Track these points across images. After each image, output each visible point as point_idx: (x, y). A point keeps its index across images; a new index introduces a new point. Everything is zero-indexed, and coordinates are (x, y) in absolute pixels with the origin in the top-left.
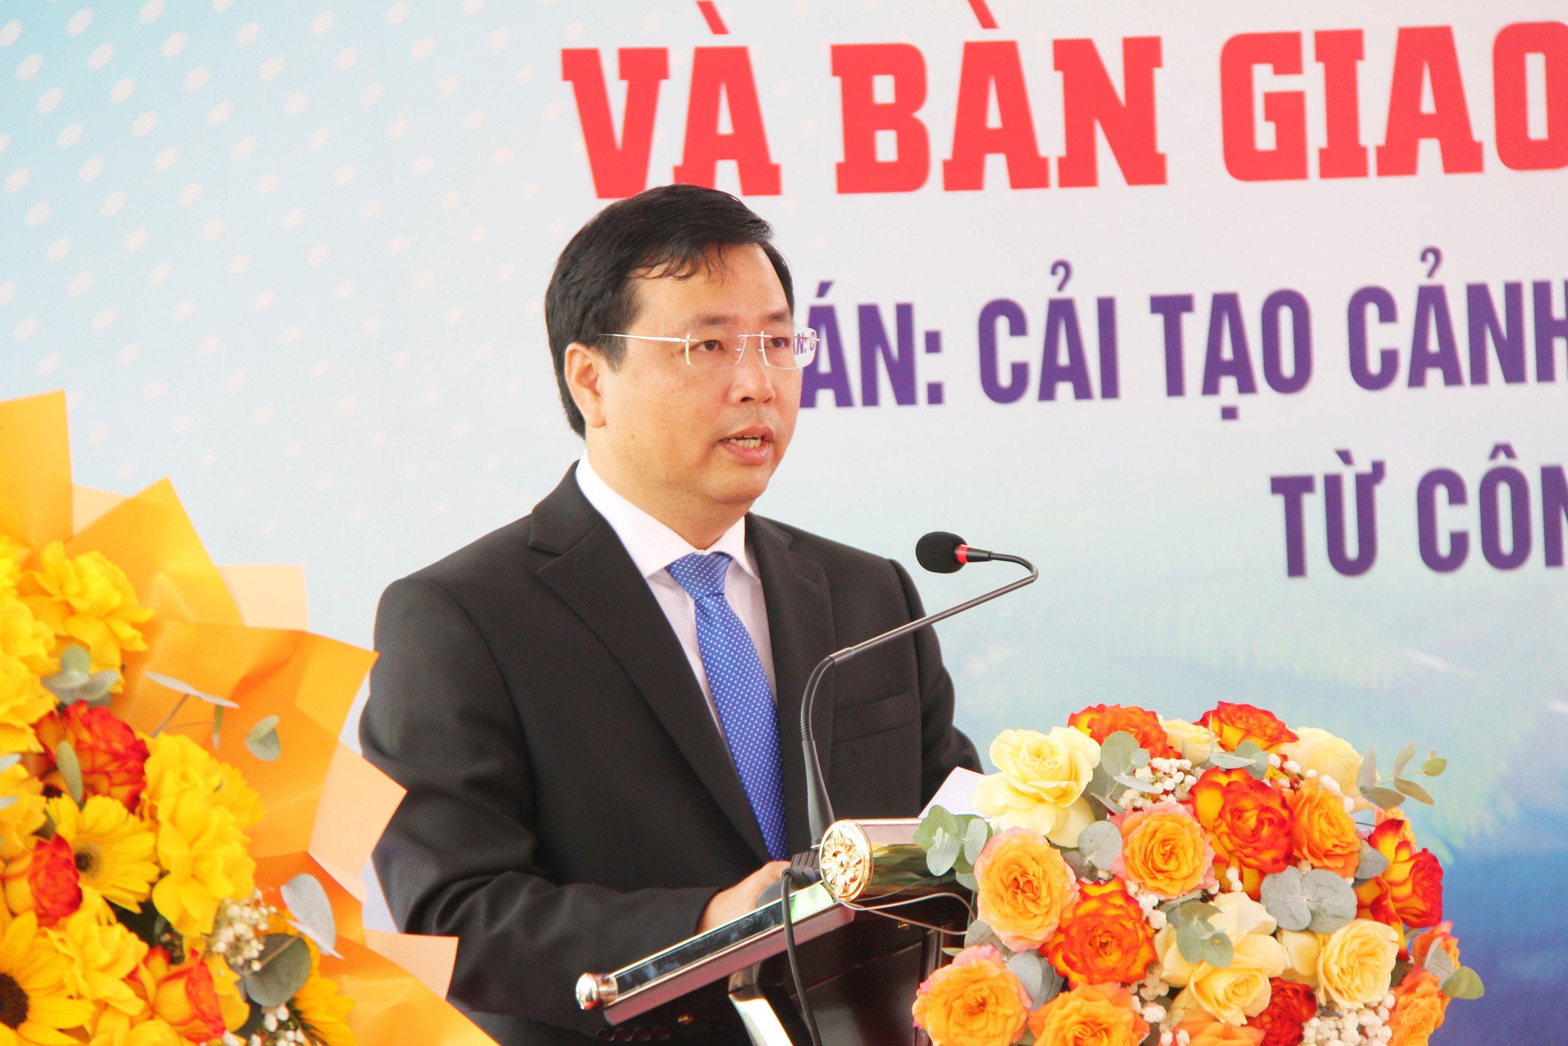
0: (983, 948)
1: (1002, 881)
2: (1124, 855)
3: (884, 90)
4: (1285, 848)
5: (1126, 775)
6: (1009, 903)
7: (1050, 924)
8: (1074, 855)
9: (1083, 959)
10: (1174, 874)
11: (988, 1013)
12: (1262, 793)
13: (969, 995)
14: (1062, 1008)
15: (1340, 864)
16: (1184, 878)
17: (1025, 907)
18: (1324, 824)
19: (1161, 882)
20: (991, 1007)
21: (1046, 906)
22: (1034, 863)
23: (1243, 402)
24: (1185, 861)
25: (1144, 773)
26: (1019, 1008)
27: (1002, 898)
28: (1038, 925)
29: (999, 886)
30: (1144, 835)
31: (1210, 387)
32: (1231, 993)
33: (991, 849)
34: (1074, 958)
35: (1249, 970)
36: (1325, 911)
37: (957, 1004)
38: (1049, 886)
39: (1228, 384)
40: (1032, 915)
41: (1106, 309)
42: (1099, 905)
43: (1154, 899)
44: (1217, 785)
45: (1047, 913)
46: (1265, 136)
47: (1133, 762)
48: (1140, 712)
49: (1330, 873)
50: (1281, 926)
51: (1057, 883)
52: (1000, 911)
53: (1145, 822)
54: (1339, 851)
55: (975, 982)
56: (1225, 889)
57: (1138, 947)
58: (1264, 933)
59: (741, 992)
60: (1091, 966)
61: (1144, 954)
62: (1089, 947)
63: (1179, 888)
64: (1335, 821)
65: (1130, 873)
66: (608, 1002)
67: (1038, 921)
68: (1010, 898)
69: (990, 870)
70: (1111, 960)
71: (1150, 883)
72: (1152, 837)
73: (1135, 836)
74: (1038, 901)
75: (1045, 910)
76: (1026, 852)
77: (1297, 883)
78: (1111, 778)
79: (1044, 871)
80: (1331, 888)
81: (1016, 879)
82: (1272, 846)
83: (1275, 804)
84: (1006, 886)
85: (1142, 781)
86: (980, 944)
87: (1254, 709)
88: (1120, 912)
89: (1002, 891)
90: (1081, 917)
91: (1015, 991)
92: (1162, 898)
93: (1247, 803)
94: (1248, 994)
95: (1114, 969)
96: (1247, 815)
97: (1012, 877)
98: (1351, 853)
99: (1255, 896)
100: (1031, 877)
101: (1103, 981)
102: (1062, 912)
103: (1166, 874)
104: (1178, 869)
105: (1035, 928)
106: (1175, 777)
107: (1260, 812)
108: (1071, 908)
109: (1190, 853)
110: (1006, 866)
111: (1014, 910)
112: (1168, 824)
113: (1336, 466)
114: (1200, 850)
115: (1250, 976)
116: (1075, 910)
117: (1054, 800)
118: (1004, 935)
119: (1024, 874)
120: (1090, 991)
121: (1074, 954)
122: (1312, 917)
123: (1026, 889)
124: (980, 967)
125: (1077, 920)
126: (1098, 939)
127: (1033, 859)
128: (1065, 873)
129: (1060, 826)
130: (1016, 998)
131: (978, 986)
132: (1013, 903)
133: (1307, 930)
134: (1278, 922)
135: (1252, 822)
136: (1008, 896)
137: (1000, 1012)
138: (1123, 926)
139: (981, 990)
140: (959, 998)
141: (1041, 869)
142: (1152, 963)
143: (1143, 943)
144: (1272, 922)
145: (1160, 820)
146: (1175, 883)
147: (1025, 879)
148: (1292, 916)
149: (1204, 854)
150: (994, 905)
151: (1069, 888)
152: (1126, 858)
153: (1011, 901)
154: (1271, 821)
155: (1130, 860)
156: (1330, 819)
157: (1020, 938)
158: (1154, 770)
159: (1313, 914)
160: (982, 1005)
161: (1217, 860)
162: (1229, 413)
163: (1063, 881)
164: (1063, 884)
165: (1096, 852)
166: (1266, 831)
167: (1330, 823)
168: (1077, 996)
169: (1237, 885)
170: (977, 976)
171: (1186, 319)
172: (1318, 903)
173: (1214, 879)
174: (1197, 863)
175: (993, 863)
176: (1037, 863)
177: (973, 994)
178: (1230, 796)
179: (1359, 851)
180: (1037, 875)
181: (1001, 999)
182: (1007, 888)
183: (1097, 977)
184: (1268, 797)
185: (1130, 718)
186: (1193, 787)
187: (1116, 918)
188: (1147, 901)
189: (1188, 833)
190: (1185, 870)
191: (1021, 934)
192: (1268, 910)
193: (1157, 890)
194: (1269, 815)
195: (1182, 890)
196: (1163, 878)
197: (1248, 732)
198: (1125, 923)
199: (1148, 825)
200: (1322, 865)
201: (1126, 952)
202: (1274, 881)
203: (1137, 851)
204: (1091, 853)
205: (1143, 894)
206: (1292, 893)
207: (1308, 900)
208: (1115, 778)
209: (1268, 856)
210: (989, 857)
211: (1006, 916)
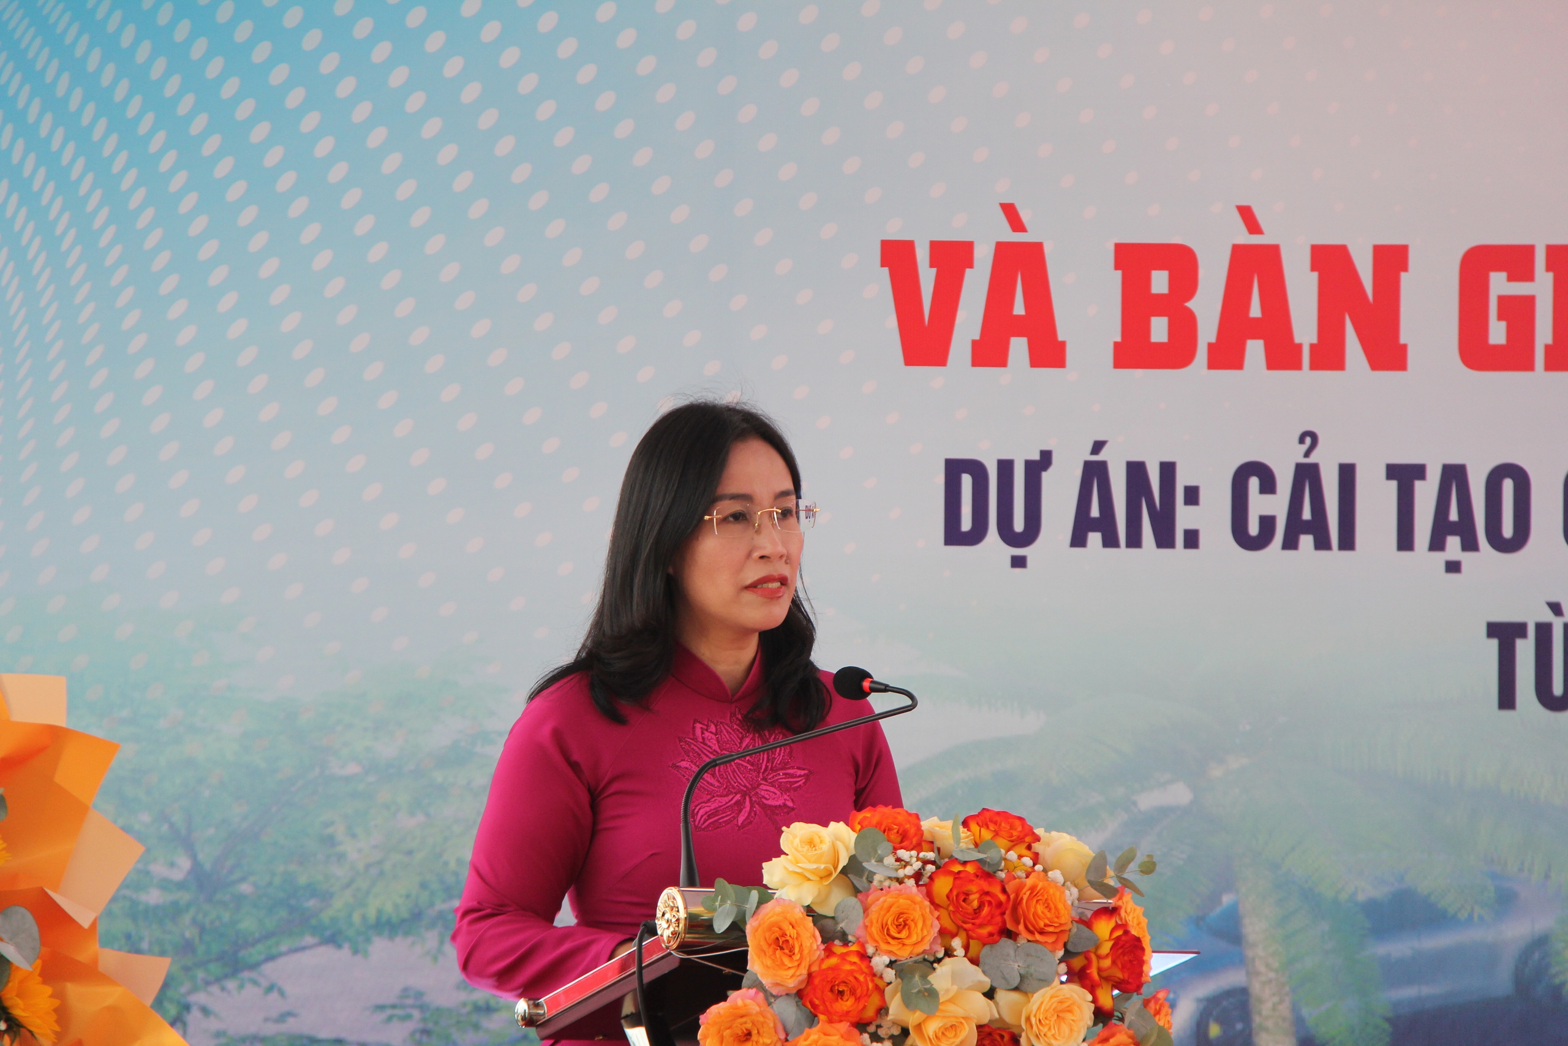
0: (750, 990)
1: (766, 940)
2: (864, 923)
3: (1160, 282)
4: (1000, 924)
5: (876, 861)
6: (770, 957)
7: (800, 975)
8: (829, 923)
9: (824, 1002)
10: (904, 940)
11: (752, 1041)
12: (985, 881)
13: (737, 1027)
14: (806, 1040)
15: (1050, 939)
16: (914, 944)
17: (782, 960)
18: (1040, 909)
19: (894, 947)
20: (754, 1037)
21: (797, 960)
22: (791, 927)
23: (1467, 559)
24: (916, 930)
25: (890, 860)
26: (775, 1039)
27: (765, 953)
28: (791, 975)
29: (763, 943)
30: (881, 909)
31: (1437, 544)
32: (940, 1034)
33: (759, 914)
34: (817, 1002)
35: (956, 1017)
36: (1031, 975)
37: (727, 1033)
38: (801, 945)
39: (1453, 543)
40: (787, 967)
41: (1347, 474)
42: (839, 961)
43: (886, 959)
44: (951, 873)
45: (799, 965)
46: (1497, 333)
47: (879, 852)
48: (905, 814)
49: (1039, 946)
50: (995, 985)
51: (807, 943)
52: (763, 963)
53: (882, 899)
54: (1051, 929)
55: (742, 1017)
56: (949, 953)
57: (868, 995)
58: (979, 991)
59: (628, 1019)
60: (830, 1009)
61: (874, 1001)
62: (829, 994)
63: (908, 952)
64: (1052, 906)
65: (868, 938)
66: (537, 1022)
67: (792, 972)
68: (771, 953)
69: (756, 931)
70: (846, 1005)
71: (884, 946)
72: (888, 911)
73: (874, 910)
74: (793, 957)
75: (796, 964)
76: (785, 918)
77: (1012, 953)
78: (861, 863)
79: (797, 933)
80: (1039, 957)
81: (777, 939)
82: (989, 923)
83: (996, 890)
84: (768, 944)
85: (888, 867)
86: (749, 988)
87: (1010, 815)
88: (853, 967)
89: (765, 947)
90: (824, 970)
91: (772, 1025)
92: (893, 959)
93: (973, 888)
94: (955, 1036)
95: (848, 1012)
96: (972, 897)
97: (773, 937)
98: (1062, 931)
99: (975, 961)
100: (788, 938)
101: (841, 1021)
102: (810, 966)
103: (899, 941)
104: (909, 936)
105: (789, 977)
106: (914, 865)
107: (981, 895)
108: (818, 963)
109: (920, 925)
110: (770, 928)
111: (774, 962)
112: (901, 901)
113: (1547, 616)
114: (929, 923)
115: (957, 1022)
116: (820, 966)
117: (818, 879)
118: (766, 982)
119: (784, 935)
120: (828, 1028)
121: (817, 999)
122: (1021, 980)
123: (784, 947)
124: (745, 1006)
125: (822, 972)
126: (836, 988)
127: (791, 924)
128: (814, 936)
129: (824, 899)
130: (773, 1031)
131: (744, 1020)
132: (773, 957)
133: (1016, 989)
134: (991, 981)
135: (975, 904)
136: (770, 951)
137: (761, 1041)
138: (856, 978)
139: (745, 1023)
140: (729, 1028)
141: (795, 931)
142: (883, 1010)
143: (873, 992)
144: (986, 982)
145: (896, 898)
146: (905, 947)
147: (784, 939)
148: (1004, 978)
149: (932, 926)
150: (759, 958)
151: (815, 947)
152: (866, 927)
153: (772, 955)
154: (990, 903)
155: (869, 929)
156: (1048, 904)
157: (778, 984)
158: (898, 860)
159: (1022, 977)
160: (748, 1035)
161: (943, 932)
162: (1453, 567)
163: (811, 941)
164: (811, 944)
165: (846, 921)
166: (986, 910)
167: (1048, 907)
168: (819, 1031)
169: (960, 952)
170: (742, 1012)
171: (1418, 485)
172: (1027, 969)
173: (940, 946)
174: (925, 933)
175: (760, 925)
176: (793, 927)
177: (739, 1025)
178: (958, 882)
179: (1070, 930)
180: (792, 936)
181: (761, 1031)
182: (770, 945)
183: (835, 1018)
184: (990, 884)
185: (896, 818)
186: (932, 873)
187: (851, 972)
188: (880, 962)
189: (918, 909)
190: (914, 939)
191: (779, 982)
192: (984, 972)
193: (890, 952)
194: (988, 898)
195: (911, 953)
196: (897, 943)
197: (996, 834)
198: (858, 976)
199: (885, 901)
200: (1034, 939)
201: (858, 999)
202: (991, 950)
203: (875, 921)
204: (843, 921)
205: (879, 955)
206: (1005, 960)
207: (1019, 966)
208: (865, 864)
209: (984, 931)
210: (757, 920)
211: (768, 967)
